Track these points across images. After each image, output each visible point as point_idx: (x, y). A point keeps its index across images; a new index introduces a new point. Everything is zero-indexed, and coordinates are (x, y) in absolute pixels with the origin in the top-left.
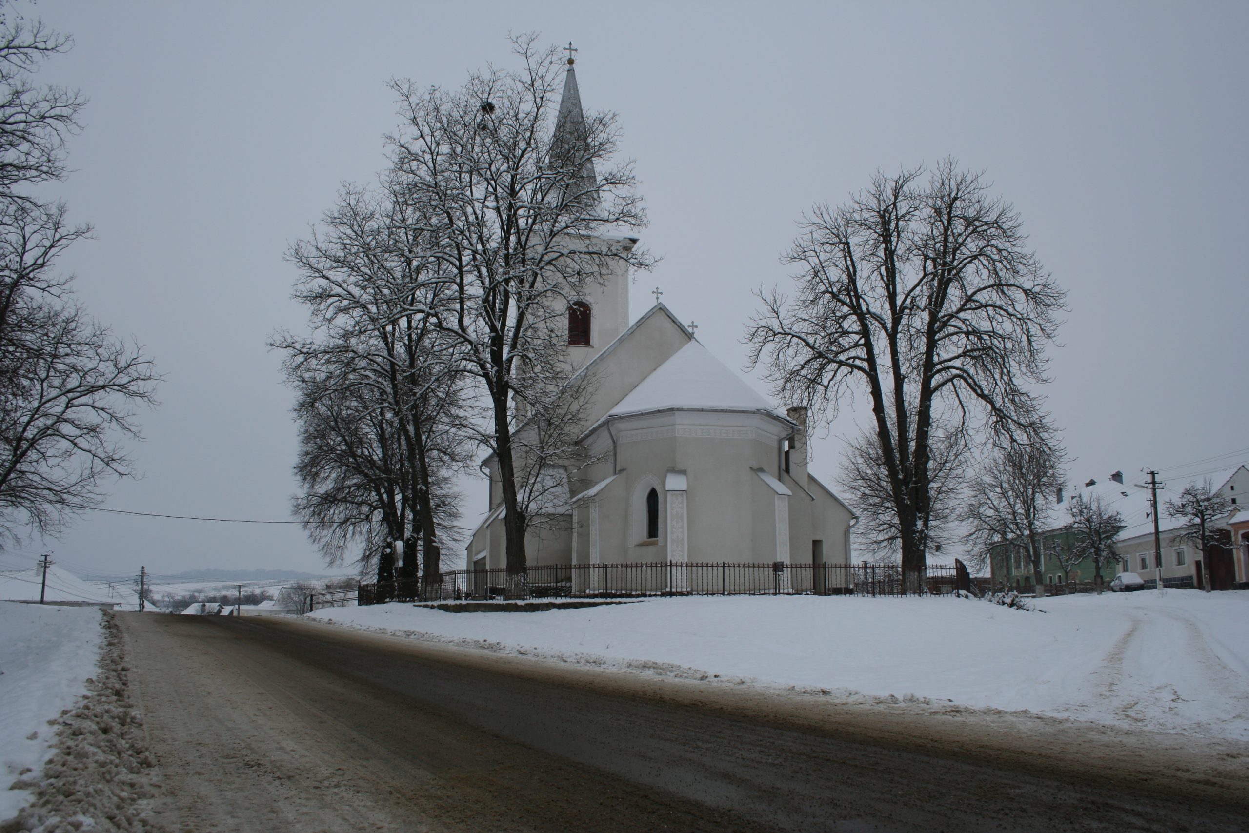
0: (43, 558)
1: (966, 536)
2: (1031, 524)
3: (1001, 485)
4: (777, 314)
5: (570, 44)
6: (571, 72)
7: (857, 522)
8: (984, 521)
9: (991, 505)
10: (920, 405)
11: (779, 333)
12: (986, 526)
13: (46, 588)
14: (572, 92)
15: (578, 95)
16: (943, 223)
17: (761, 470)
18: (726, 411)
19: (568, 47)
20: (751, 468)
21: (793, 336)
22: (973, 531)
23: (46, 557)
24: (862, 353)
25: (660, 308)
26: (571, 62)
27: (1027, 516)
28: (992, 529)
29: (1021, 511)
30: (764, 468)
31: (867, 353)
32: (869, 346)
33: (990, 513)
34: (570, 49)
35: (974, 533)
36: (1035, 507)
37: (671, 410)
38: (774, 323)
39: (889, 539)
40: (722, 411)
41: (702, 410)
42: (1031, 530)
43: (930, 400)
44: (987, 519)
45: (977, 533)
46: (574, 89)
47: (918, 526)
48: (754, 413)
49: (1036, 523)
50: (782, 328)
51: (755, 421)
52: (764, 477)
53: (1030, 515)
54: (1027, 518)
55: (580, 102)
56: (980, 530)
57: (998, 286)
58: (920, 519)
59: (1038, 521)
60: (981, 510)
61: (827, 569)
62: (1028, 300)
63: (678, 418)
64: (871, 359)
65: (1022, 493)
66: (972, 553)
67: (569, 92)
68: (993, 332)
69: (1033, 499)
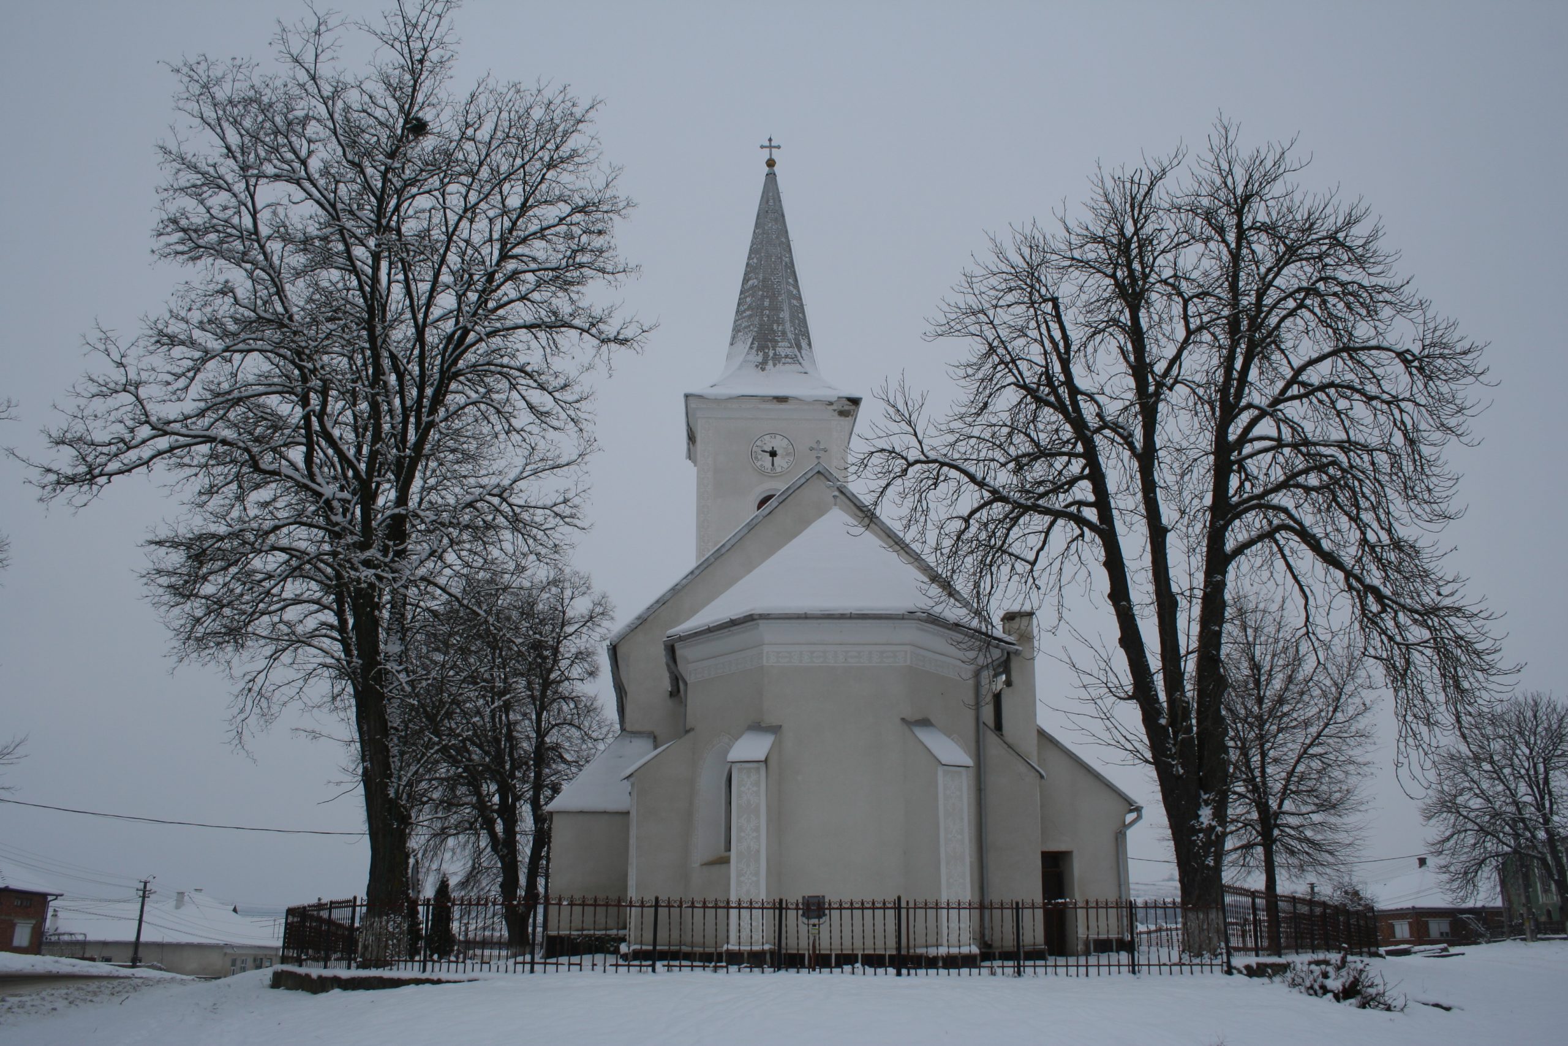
0: (142, 886)
1: (1439, 842)
2: (1547, 821)
3: (1492, 757)
4: (909, 423)
5: (770, 140)
6: (771, 177)
7: (1139, 817)
8: (1465, 817)
9: (1477, 791)
10: (1206, 581)
11: (917, 462)
12: (1470, 825)
13: (144, 925)
14: (771, 202)
15: (781, 207)
16: (1228, 245)
17: (925, 723)
18: (851, 617)
19: (767, 144)
20: (903, 719)
21: (942, 464)
22: (1448, 833)
23: (145, 883)
24: (1084, 491)
25: (819, 472)
26: (771, 163)
27: (1540, 807)
28: (1481, 829)
29: (1529, 799)
30: (933, 720)
31: (1095, 491)
32: (1097, 478)
33: (1476, 803)
34: (770, 147)
35: (1452, 836)
36: (1550, 793)
37: (750, 618)
38: (903, 442)
39: (1242, 847)
40: (842, 617)
41: (805, 617)
42: (1547, 831)
43: (1224, 573)
44: (1472, 815)
45: (1456, 836)
46: (774, 199)
47: (1202, 819)
48: (902, 617)
49: (1555, 818)
50: (922, 452)
51: (910, 633)
52: (925, 736)
53: (1543, 805)
54: (1538, 810)
55: (783, 216)
56: (1459, 832)
57: (1347, 349)
58: (1207, 804)
59: (1557, 814)
60: (1460, 800)
61: (904, 912)
62: (1411, 374)
63: (765, 630)
64: (1102, 501)
65: (1527, 770)
66: (1452, 869)
67: (767, 202)
68: (1349, 441)
69: (1546, 781)
